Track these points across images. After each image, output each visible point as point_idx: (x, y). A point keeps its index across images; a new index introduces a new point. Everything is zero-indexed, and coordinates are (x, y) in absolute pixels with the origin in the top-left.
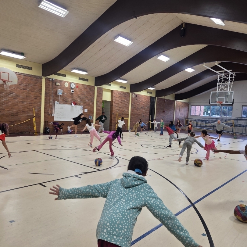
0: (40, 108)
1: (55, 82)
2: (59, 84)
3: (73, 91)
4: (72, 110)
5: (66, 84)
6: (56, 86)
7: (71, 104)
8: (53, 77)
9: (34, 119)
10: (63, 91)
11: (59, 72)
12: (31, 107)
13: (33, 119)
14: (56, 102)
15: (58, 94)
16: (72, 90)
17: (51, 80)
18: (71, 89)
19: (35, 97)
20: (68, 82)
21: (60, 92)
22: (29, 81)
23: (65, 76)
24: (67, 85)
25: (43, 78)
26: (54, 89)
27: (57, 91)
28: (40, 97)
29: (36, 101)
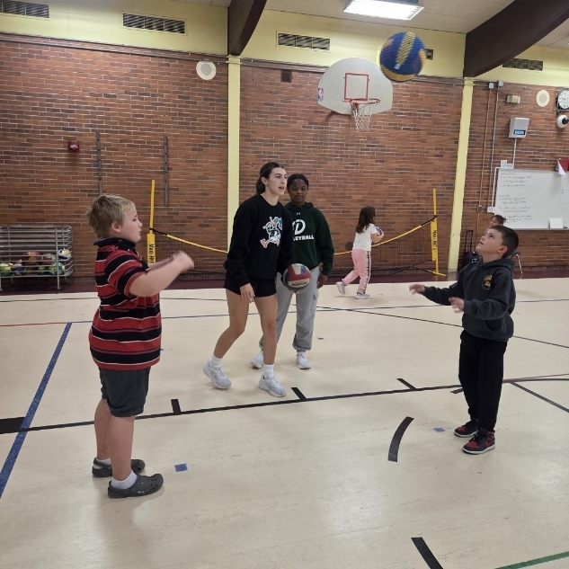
0: (451, 187)
1: (502, 92)
2: (516, 99)
3: (564, 121)
4: (556, 189)
5: (543, 95)
6: (506, 109)
7: (555, 169)
8: (501, 75)
9: (434, 226)
10: (530, 122)
11: (521, 56)
12: (424, 186)
13: (429, 227)
14: (503, 162)
15: (512, 135)
16: (562, 117)
17: (491, 86)
18: (558, 114)
19: (438, 152)
20: (547, 88)
21: (520, 125)
22: (421, 100)
23: (538, 65)
24: (543, 100)
25: (466, 82)
26: (501, 120)
27: (508, 125)
28: (452, 150)
29: (441, 163)
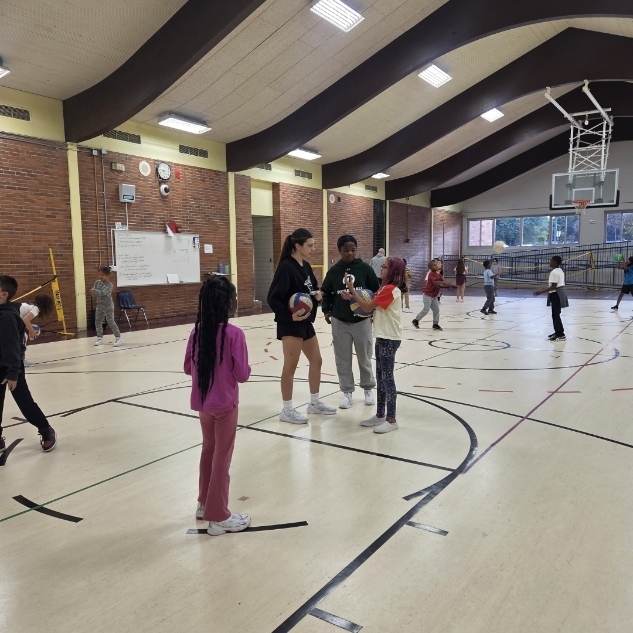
0: (69, 247)
1: (108, 160)
2: (121, 167)
3: (166, 190)
4: (169, 248)
5: (144, 166)
6: (113, 175)
7: (165, 231)
8: (102, 143)
9: (55, 286)
10: (137, 189)
11: (118, 129)
12: (39, 247)
13: (50, 287)
14: (118, 225)
15: (122, 200)
16: (163, 186)
17: (95, 153)
18: (160, 183)
19: (49, 213)
20: (148, 160)
21: (128, 191)
22: (24, 159)
23: (136, 139)
24: (145, 170)
25: (69, 147)
26: (109, 185)
27: (117, 190)
28: (65, 210)
29: (55, 223)
